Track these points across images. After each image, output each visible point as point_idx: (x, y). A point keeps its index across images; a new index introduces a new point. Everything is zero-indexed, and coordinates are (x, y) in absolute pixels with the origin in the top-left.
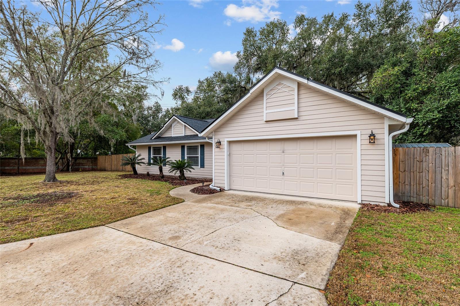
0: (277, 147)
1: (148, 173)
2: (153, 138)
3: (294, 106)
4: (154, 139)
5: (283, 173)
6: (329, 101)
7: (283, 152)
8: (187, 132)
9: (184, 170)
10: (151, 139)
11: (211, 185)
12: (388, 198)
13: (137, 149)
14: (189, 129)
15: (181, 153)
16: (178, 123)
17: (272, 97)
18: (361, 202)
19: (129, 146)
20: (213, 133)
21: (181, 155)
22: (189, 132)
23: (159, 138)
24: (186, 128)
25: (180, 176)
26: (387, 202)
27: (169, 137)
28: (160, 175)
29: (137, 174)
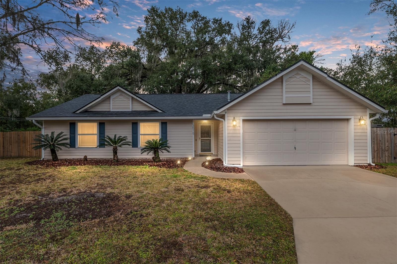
0: (290, 126)
1: (86, 157)
2: (78, 112)
3: (310, 94)
4: (80, 113)
5: (295, 148)
7: (295, 131)
8: (134, 107)
9: (159, 151)
10: (74, 112)
11: (224, 163)
12: (369, 160)
13: (43, 126)
14: (139, 104)
15: (131, 131)
16: (121, 95)
17: (291, 84)
18: (353, 164)
19: (33, 121)
20: (226, 111)
21: (131, 133)
22: (139, 108)
23: (86, 111)
24: (134, 102)
25: (153, 158)
26: (369, 163)
27: (106, 111)
28: (114, 159)
29: (58, 160)
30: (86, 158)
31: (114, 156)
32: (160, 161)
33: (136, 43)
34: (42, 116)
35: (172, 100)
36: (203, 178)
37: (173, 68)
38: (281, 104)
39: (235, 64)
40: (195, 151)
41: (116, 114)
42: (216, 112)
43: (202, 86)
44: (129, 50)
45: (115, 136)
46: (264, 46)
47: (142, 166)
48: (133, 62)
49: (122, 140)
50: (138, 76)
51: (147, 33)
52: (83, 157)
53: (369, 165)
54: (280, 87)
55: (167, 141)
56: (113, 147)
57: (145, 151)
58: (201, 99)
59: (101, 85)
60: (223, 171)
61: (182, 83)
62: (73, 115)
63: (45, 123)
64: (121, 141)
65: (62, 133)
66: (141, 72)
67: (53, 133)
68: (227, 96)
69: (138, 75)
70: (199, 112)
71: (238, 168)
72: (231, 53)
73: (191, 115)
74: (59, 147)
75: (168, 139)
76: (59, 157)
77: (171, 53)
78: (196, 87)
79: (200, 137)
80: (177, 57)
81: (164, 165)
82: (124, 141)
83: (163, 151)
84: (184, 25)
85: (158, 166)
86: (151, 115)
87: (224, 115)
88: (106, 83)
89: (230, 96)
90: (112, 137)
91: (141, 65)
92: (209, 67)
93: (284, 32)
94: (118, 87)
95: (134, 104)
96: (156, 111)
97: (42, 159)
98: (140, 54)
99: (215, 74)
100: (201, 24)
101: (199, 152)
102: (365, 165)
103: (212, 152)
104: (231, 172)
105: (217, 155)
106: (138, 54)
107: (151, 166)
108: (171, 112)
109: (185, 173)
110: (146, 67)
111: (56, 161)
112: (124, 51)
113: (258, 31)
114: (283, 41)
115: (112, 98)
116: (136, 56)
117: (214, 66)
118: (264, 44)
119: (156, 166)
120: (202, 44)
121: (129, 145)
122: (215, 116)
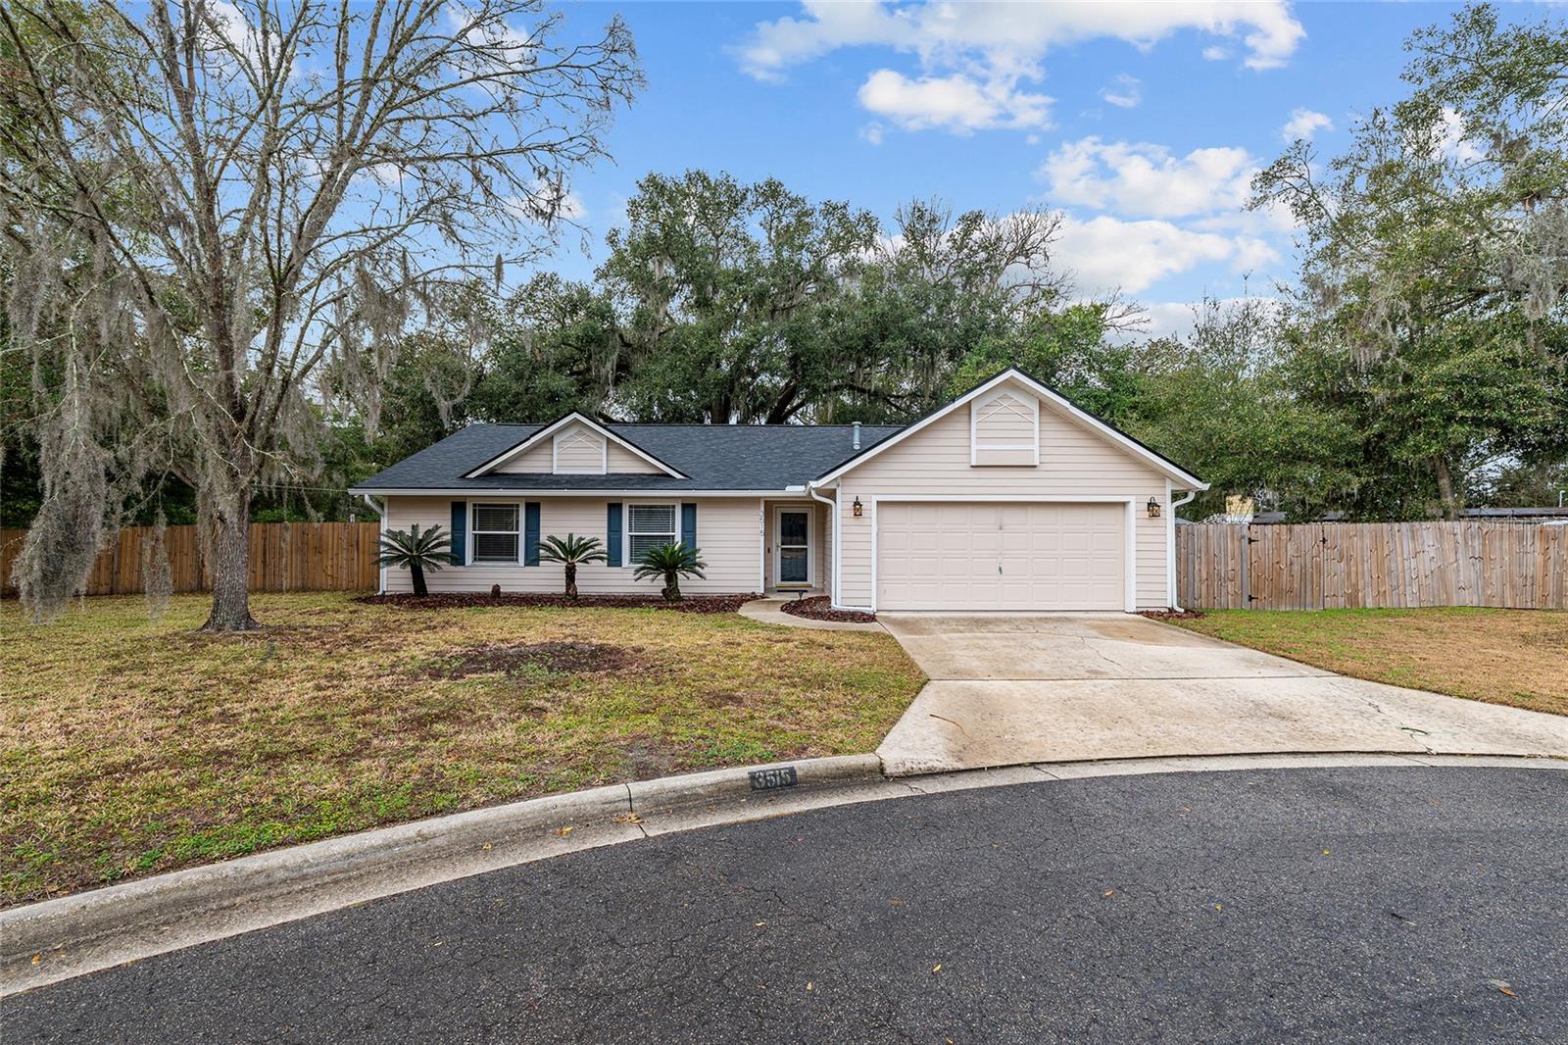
0: (990, 516)
1: (497, 588)
2: (472, 476)
3: (1034, 444)
5: (1000, 570)
6: (1088, 443)
7: (1001, 529)
8: (611, 464)
9: (679, 575)
10: (463, 477)
11: (833, 604)
12: (1170, 600)
13: (386, 510)
14: (624, 457)
15: (606, 524)
16: (580, 433)
17: (989, 419)
18: (1134, 610)
19: (367, 497)
20: (839, 480)
21: (606, 530)
22: (624, 466)
23: (491, 475)
24: (612, 451)
25: (664, 591)
26: (1170, 606)
27: (542, 474)
28: (567, 593)
29: (427, 595)
30: (496, 590)
31: (568, 586)
32: (680, 599)
33: (602, 275)
34: (385, 485)
35: (708, 443)
36: (780, 629)
37: (707, 349)
38: (968, 468)
39: (883, 338)
40: (766, 579)
41: (568, 482)
42: (813, 484)
43: (790, 393)
44: (584, 294)
45: (571, 537)
46: (968, 282)
47: (639, 609)
48: (594, 330)
49: (586, 547)
50: (608, 369)
51: (635, 248)
52: (489, 590)
53: (1171, 610)
54: (964, 426)
55: (696, 551)
56: (565, 564)
57: (644, 574)
58: (784, 442)
59: (504, 393)
60: (829, 619)
61: (731, 391)
62: (461, 483)
63: (389, 502)
64: (582, 552)
65: (437, 528)
66: (615, 357)
67: (415, 528)
68: (852, 434)
69: (609, 365)
70: (777, 480)
71: (863, 614)
72: (872, 306)
73: (756, 486)
74: (435, 564)
75: (698, 546)
76: (430, 589)
77: (703, 304)
78: (772, 397)
79: (779, 542)
80: (718, 314)
81: (691, 607)
82: (591, 551)
83: (690, 575)
84: (740, 223)
85: (677, 608)
86: (657, 486)
87: (835, 490)
88: (516, 387)
89: (861, 435)
90: (565, 539)
91: (617, 336)
92: (809, 344)
93: (1031, 239)
94: (575, 415)
95: (610, 458)
96: (669, 475)
97: (380, 593)
98: (614, 307)
99: (826, 366)
100: (789, 218)
101: (777, 581)
102: (1162, 610)
103: (809, 582)
104: (845, 620)
105: (823, 590)
106: (608, 306)
107: (660, 608)
108: (705, 478)
109: (742, 621)
110: (628, 337)
111: (422, 596)
112: (570, 299)
113: (950, 244)
114: (1028, 263)
115: (556, 441)
116: (604, 313)
117: (822, 344)
118: (968, 278)
119: (673, 608)
120: (791, 278)
121: (602, 559)
122: (813, 493)
